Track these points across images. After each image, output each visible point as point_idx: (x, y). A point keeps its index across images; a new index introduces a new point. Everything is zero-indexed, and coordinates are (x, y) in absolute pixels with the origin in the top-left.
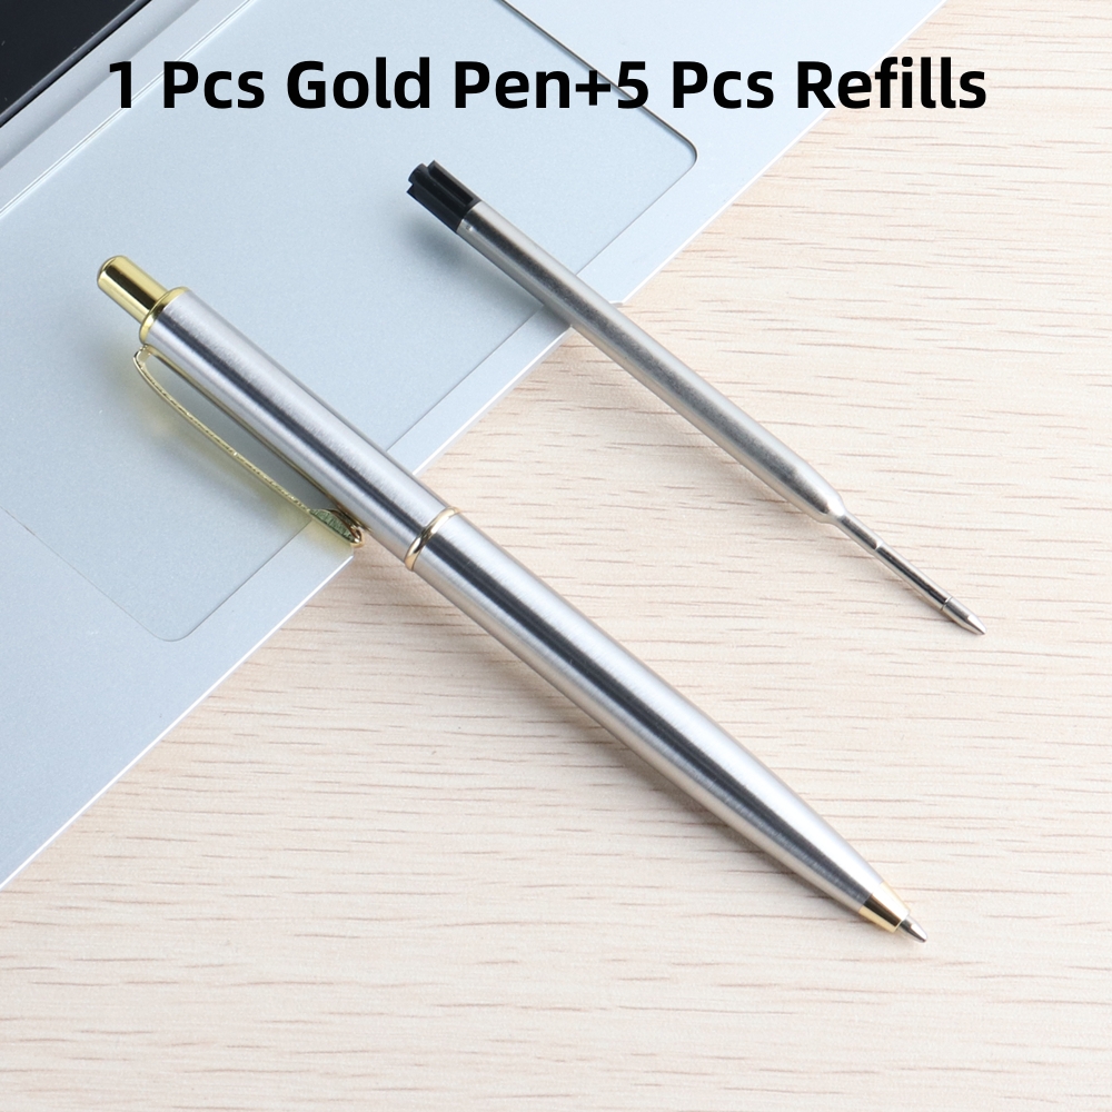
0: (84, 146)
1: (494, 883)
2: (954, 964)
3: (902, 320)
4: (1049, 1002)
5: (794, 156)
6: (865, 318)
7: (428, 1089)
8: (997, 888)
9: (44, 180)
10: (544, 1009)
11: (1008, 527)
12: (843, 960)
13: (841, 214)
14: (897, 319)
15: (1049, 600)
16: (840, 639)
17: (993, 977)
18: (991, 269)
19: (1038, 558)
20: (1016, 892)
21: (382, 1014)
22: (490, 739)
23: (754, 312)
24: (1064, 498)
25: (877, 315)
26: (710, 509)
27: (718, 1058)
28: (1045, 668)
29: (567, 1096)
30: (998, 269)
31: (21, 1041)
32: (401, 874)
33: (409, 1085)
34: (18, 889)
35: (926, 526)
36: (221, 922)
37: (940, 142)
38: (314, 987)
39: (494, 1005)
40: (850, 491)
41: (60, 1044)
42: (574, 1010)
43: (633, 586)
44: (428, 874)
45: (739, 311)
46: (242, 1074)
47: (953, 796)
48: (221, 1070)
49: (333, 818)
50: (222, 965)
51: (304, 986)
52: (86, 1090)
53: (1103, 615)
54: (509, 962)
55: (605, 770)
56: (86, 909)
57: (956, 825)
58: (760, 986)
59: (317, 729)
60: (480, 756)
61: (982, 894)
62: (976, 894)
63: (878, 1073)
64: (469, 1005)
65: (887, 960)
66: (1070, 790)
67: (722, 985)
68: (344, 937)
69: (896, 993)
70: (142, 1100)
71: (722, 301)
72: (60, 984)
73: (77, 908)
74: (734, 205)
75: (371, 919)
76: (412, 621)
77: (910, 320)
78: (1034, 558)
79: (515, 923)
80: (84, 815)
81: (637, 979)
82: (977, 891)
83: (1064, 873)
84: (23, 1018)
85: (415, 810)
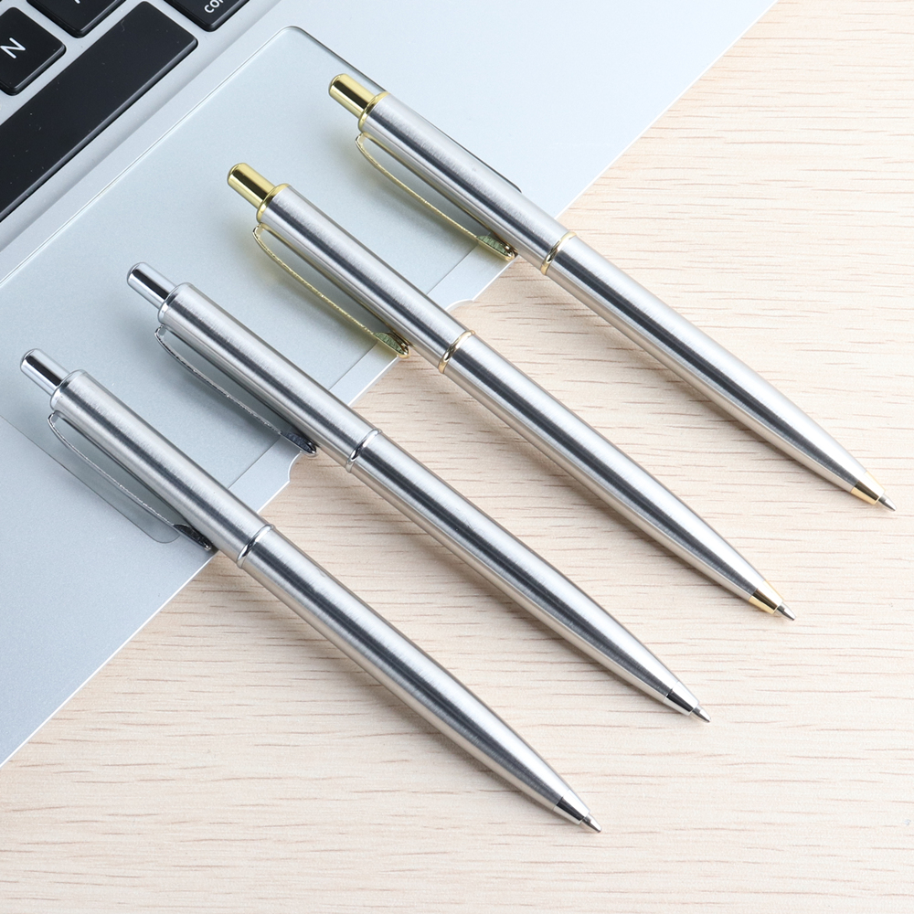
2: (711, 756)
4: (777, 781)
5: (590, 194)
7: (349, 850)
8: (739, 702)
9: (70, 224)
10: (427, 793)
12: (634, 755)
13: (623, 234)
15: (772, 501)
17: (738, 764)
18: (728, 271)
19: (765, 472)
20: (753, 705)
21: (316, 799)
22: (387, 606)
23: (564, 304)
28: (770, 549)
29: (445, 853)
30: (733, 271)
31: (68, 822)
32: (327, 701)
33: (336, 848)
34: (63, 717)
35: (685, 451)
36: (203, 737)
37: (690, 182)
38: (269, 781)
39: (393, 791)
41: (95, 824)
42: (449, 793)
43: (484, 497)
44: (345, 701)
45: (554, 304)
46: (220, 842)
47: (708, 639)
48: (206, 840)
49: (279, 663)
50: (204, 767)
51: (262, 781)
52: (113, 855)
53: (809, 511)
56: (111, 730)
57: (710, 659)
61: (729, 707)
63: (659, 833)
64: (376, 791)
65: (664, 754)
68: (289, 746)
69: (671, 777)
70: (152, 862)
71: (542, 296)
72: (93, 782)
73: (104, 729)
75: (307, 733)
76: (331, 525)
78: (762, 471)
80: (108, 665)
82: (726, 705)
83: (786, 691)
84: (68, 806)
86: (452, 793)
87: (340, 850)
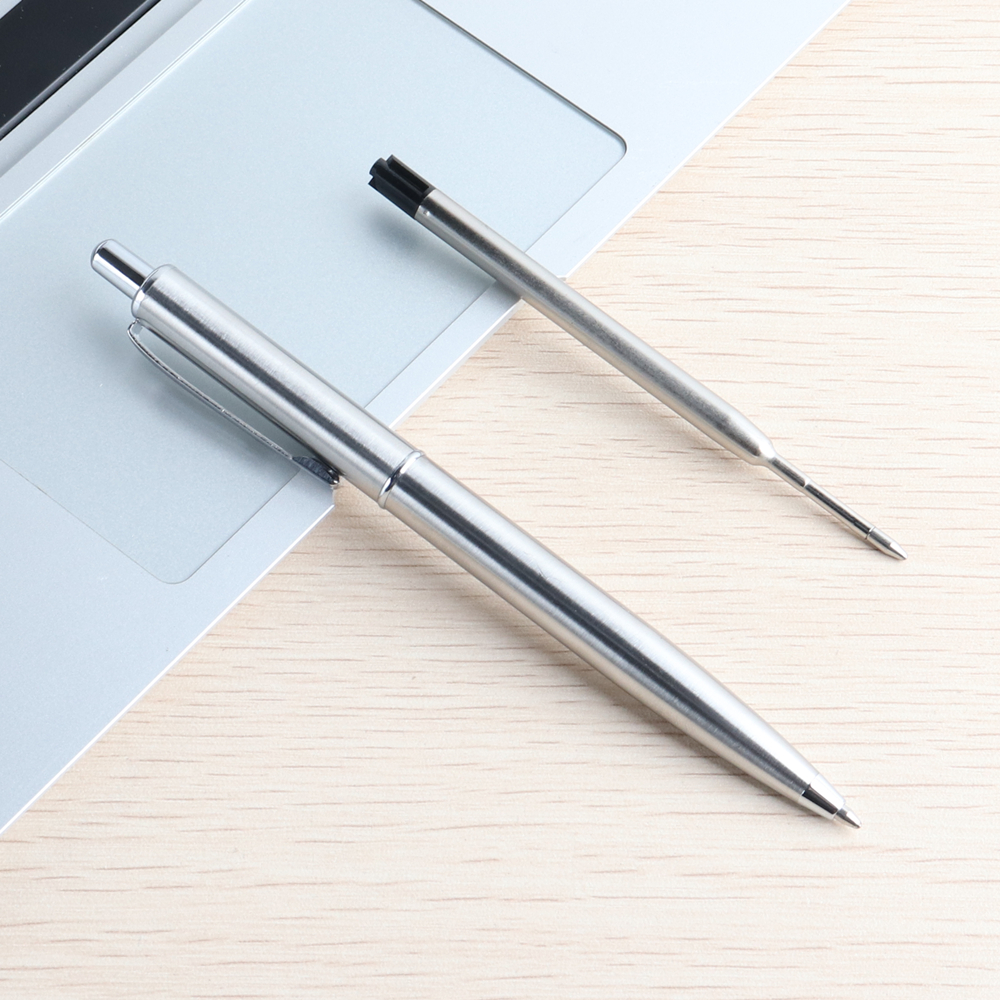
0: (76, 154)
1: (473, 791)
2: (894, 850)
3: (817, 288)
4: (982, 881)
5: (713, 148)
6: (784, 288)
7: (423, 974)
8: (929, 782)
10: (524, 901)
11: (923, 466)
12: (793, 850)
13: (757, 197)
14: (812, 288)
15: (963, 529)
16: (776, 568)
17: (931, 860)
18: (895, 242)
19: (951, 492)
20: (947, 785)
21: (378, 909)
22: (464, 665)
23: (683, 285)
24: (972, 439)
25: (795, 285)
26: (652, 457)
27: (685, 939)
28: (962, 588)
29: (549, 976)
30: (901, 241)
31: (53, 942)
32: (390, 785)
33: (406, 971)
34: (43, 808)
35: (848, 467)
36: (228, 832)
37: (843, 132)
38: (316, 887)
39: (479, 898)
40: (779, 438)
41: (88, 943)
42: (552, 900)
43: (587, 527)
44: (414, 785)
45: (670, 285)
46: (254, 965)
47: (885, 703)
48: (234, 963)
49: (325, 738)
50: (230, 870)
51: (306, 887)
52: (113, 983)
54: (490, 860)
55: (569, 688)
56: (106, 824)
57: (890, 728)
58: (719, 875)
59: (307, 660)
60: (455, 680)
61: (916, 788)
62: (911, 788)
63: (830, 948)
64: (456, 899)
65: (834, 848)
66: (990, 695)
67: (685, 875)
68: (340, 842)
69: (843, 877)
70: (165, 991)
71: (654, 276)
72: (85, 891)
73: (97, 823)
74: (660, 192)
75: (364, 826)
76: (388, 563)
77: (825, 288)
78: (947, 492)
79: (495, 825)
80: (100, 742)
81: (607, 872)
82: (912, 786)
83: (990, 768)
85: (399, 729)
86: (556, 900)
87: (411, 974)
